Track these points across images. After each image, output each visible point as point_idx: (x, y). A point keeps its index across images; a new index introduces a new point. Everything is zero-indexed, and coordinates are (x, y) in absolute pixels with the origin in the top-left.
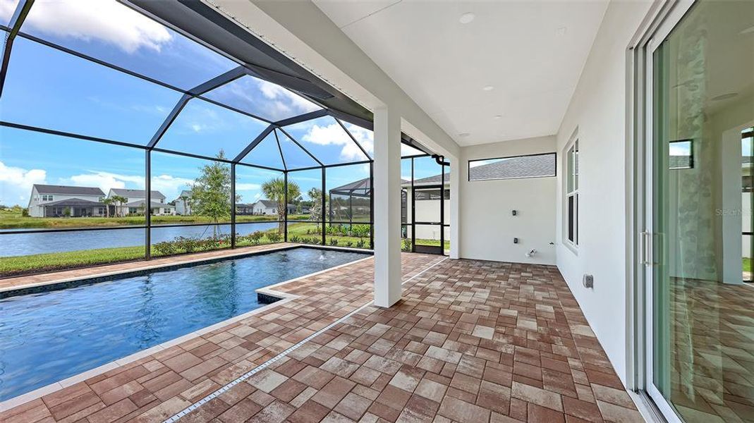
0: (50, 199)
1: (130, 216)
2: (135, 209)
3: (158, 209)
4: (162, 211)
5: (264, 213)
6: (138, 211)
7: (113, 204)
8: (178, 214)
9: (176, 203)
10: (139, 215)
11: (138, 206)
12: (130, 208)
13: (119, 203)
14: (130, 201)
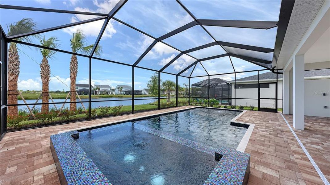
0: (78, 89)
1: (101, 95)
2: (102, 92)
3: (109, 92)
4: (111, 93)
5: (146, 94)
6: (103, 93)
7: (96, 90)
8: (116, 94)
9: (115, 90)
10: (104, 94)
11: (103, 91)
12: (101, 92)
13: (98, 90)
14: (101, 89)
